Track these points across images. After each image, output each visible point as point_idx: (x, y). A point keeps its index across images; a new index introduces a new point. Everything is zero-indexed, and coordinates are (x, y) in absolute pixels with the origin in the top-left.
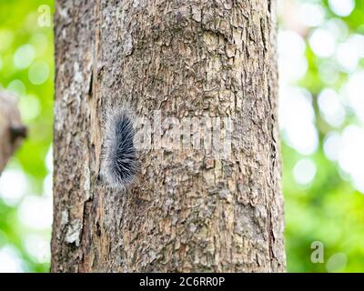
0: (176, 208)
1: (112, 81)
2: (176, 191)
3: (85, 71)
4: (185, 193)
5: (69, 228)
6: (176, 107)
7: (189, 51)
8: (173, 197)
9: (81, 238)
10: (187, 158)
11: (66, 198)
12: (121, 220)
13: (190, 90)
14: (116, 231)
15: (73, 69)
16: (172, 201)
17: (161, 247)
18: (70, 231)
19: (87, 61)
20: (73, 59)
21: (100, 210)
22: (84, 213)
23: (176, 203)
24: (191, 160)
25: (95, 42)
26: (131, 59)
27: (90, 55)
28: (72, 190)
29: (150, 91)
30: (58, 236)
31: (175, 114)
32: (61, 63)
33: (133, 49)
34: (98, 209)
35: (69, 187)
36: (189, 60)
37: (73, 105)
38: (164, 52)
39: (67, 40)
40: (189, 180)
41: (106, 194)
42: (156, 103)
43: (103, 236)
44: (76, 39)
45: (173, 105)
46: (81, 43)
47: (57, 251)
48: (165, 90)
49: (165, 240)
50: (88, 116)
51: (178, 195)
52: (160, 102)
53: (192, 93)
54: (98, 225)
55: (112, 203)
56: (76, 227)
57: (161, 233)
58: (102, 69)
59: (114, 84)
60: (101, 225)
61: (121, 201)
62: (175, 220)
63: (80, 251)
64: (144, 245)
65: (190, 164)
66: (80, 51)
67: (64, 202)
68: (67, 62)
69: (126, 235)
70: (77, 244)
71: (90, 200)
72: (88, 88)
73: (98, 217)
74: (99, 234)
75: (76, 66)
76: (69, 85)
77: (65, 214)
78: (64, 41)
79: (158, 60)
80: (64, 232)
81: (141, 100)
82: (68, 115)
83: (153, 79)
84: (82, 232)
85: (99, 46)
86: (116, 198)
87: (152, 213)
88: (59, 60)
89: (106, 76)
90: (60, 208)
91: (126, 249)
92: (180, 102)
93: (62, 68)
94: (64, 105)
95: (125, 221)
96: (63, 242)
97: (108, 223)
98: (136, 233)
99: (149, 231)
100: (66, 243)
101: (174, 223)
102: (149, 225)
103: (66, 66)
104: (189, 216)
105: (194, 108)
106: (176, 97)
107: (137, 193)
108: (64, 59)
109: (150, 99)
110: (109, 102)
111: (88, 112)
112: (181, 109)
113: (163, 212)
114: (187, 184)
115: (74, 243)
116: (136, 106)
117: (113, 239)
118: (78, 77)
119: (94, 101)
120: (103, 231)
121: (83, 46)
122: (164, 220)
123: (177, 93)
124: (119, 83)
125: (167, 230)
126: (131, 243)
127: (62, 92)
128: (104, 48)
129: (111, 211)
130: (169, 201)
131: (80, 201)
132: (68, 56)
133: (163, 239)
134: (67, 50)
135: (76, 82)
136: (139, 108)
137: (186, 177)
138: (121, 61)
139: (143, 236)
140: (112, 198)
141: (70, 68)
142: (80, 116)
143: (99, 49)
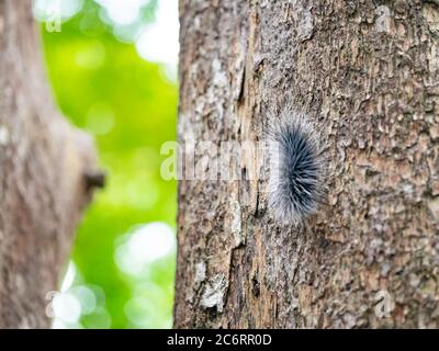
0: (388, 252)
1: (278, 78)
2: (386, 227)
3: (231, 69)
4: (400, 230)
5: (208, 286)
6: (383, 108)
7: (402, 31)
8: (382, 235)
9: (225, 300)
10: (403, 181)
11: (201, 244)
12: (296, 271)
13: (404, 84)
14: (286, 287)
15: (211, 69)
16: (379, 242)
17: (363, 309)
18: (208, 290)
19: (234, 56)
20: (212, 55)
21: (258, 259)
22: (232, 265)
23: (387, 244)
24: (409, 183)
25: (248, 29)
26: (310, 45)
27: (239, 47)
28: (210, 233)
29: (342, 87)
30: (190, 298)
31: (383, 118)
32: (193, 62)
33: (314, 31)
34: (254, 259)
35: (206, 230)
36: (402, 42)
37: (212, 117)
38: (365, 32)
39: (203, 31)
40: (407, 212)
41: (269, 236)
42: (351, 103)
43: (265, 297)
44: (216, 29)
45: (379, 106)
46: (224, 33)
47: (188, 320)
48: (366, 85)
49: (371, 299)
50: (236, 131)
51: (390, 233)
52: (358, 102)
53: (408, 89)
54: (255, 281)
55: (279, 247)
56: (217, 286)
57: (362, 288)
58: (262, 63)
59: (281, 82)
60: (260, 280)
61: (295, 245)
62: (386, 269)
63: (224, 318)
64: (335, 306)
65: (408, 189)
66: (223, 45)
67: (199, 250)
68: (201, 60)
69: (304, 293)
70: (220, 309)
71: (241, 246)
72: (238, 91)
73: (254, 269)
74: (257, 293)
75: (216, 64)
76: (205, 91)
77: (201, 267)
78: (198, 33)
79: (355, 44)
80: (199, 293)
81: (327, 101)
82: (203, 132)
83: (348, 70)
84: (228, 292)
85: (256, 33)
86: (286, 241)
87: (348, 260)
88: (189, 59)
89: (267, 73)
90: (191, 259)
91: (304, 313)
92: (389, 102)
93: (194, 69)
94: (198, 118)
95: (302, 273)
96: (197, 307)
97: (271, 278)
98: (322, 289)
99: (343, 285)
100: (202, 307)
101: (384, 272)
102: (342, 276)
103: (200, 66)
104: (408, 263)
105: (410, 109)
106: (383, 95)
107: (323, 232)
108: (198, 57)
109: (343, 98)
110: (273, 107)
111: (237, 125)
112: (391, 111)
113: (366, 257)
114: (403, 217)
115: (215, 307)
116: (319, 110)
117: (281, 299)
118: (220, 78)
119: (247, 108)
120: (263, 288)
121: (228, 37)
122: (369, 269)
123: (385, 89)
124: (291, 80)
125: (373, 283)
126: (313, 304)
127: (194, 102)
128: (265, 35)
129: (278, 260)
130: (376, 242)
131: (224, 248)
132: (203, 51)
133: (366, 296)
134: (202, 44)
135: (216, 87)
136: (324, 112)
137: (401, 208)
138: (293, 50)
139: (333, 293)
140: (279, 241)
141: (206, 69)
142: (222, 132)
143: (256, 37)
